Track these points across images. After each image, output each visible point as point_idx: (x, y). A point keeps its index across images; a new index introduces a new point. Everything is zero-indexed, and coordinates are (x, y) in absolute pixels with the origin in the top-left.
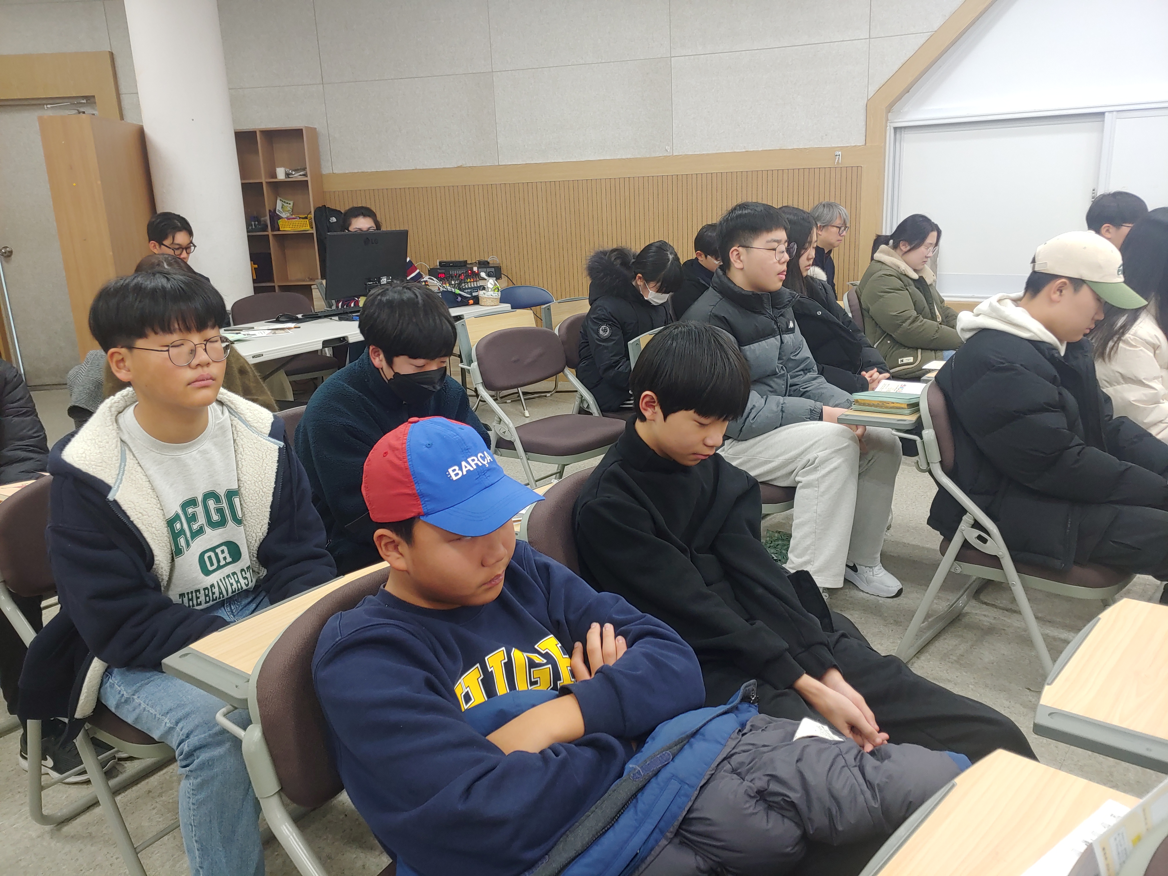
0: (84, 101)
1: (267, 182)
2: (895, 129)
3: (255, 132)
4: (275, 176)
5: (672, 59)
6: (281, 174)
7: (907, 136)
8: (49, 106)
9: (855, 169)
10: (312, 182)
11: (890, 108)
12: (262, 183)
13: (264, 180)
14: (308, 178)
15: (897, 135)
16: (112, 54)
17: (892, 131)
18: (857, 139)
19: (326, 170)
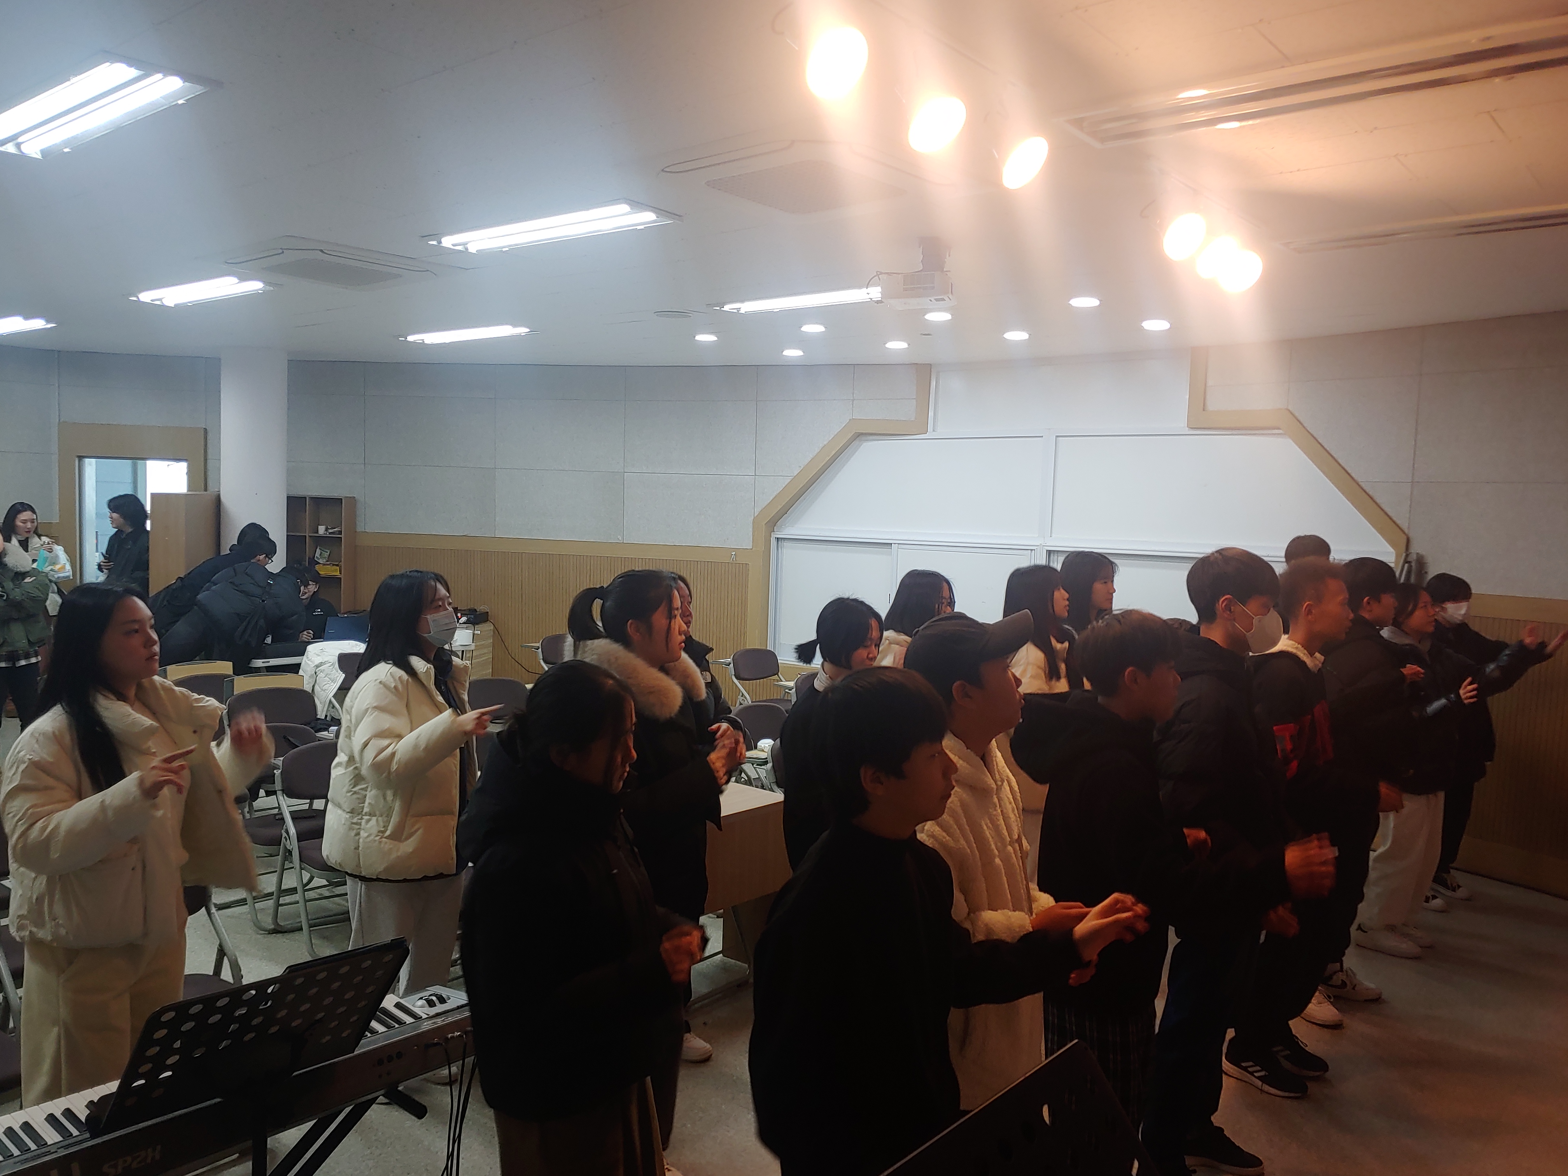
1: (310, 536)
2: (777, 539)
3: (305, 498)
4: (317, 532)
5: (625, 473)
6: (322, 530)
7: (786, 544)
9: (744, 568)
10: (345, 537)
11: (773, 523)
12: (306, 536)
13: (307, 534)
14: (343, 535)
15: (780, 542)
16: (205, 429)
17: (775, 540)
18: (747, 543)
19: (360, 528)
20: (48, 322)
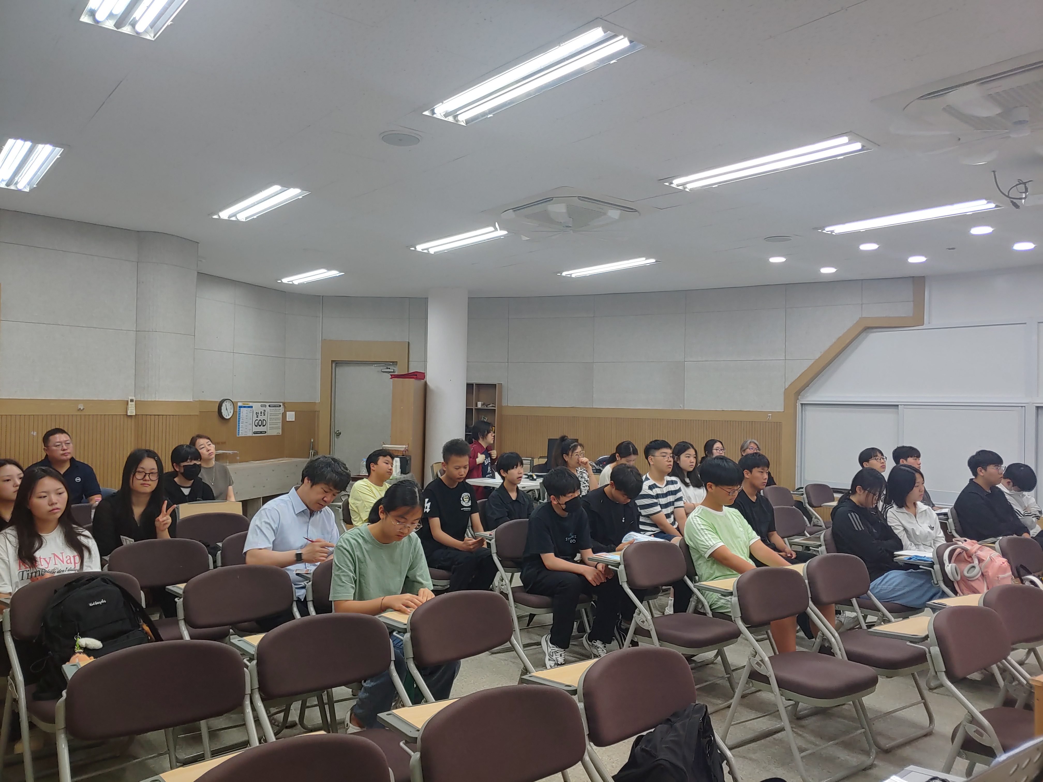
0: (392, 364)
1: (475, 409)
2: (802, 404)
3: (473, 384)
5: (685, 362)
6: (479, 405)
7: (808, 408)
8: (375, 365)
9: (778, 423)
10: (497, 410)
11: (798, 393)
12: (472, 409)
13: (474, 408)
14: (496, 408)
15: (803, 408)
16: (409, 343)
17: (800, 405)
18: (780, 408)
19: (504, 404)
20: (341, 272)
